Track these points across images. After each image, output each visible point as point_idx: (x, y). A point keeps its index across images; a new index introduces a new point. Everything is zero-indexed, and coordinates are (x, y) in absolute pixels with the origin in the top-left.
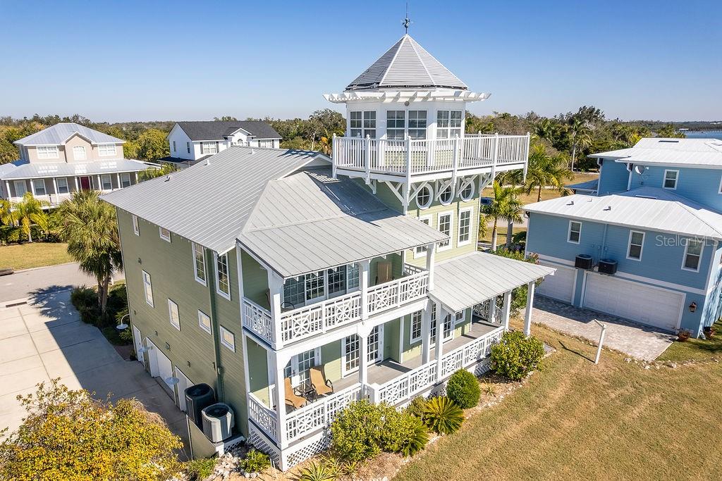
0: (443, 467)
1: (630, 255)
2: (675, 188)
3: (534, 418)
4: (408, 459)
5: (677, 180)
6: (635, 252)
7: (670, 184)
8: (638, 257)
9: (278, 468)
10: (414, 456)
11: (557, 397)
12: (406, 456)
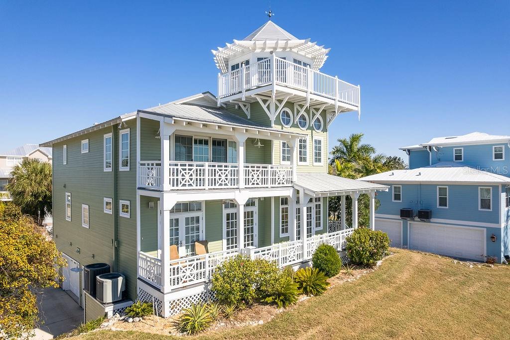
0: (314, 316)
1: (440, 205)
2: (463, 160)
3: (388, 289)
4: (281, 310)
5: (462, 154)
6: (443, 202)
7: (458, 158)
8: (446, 206)
9: (160, 316)
10: (287, 308)
11: (404, 278)
12: (280, 307)
